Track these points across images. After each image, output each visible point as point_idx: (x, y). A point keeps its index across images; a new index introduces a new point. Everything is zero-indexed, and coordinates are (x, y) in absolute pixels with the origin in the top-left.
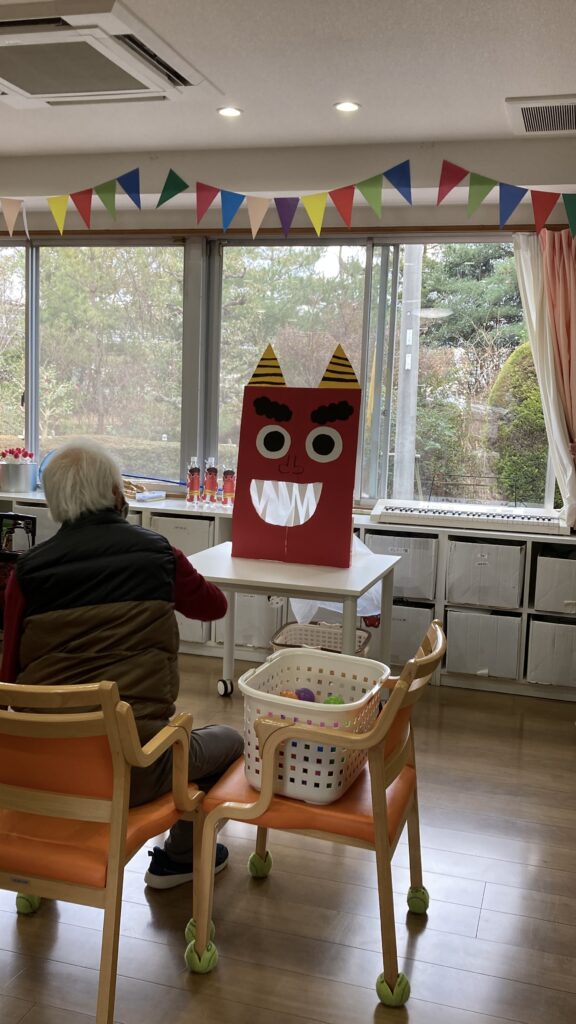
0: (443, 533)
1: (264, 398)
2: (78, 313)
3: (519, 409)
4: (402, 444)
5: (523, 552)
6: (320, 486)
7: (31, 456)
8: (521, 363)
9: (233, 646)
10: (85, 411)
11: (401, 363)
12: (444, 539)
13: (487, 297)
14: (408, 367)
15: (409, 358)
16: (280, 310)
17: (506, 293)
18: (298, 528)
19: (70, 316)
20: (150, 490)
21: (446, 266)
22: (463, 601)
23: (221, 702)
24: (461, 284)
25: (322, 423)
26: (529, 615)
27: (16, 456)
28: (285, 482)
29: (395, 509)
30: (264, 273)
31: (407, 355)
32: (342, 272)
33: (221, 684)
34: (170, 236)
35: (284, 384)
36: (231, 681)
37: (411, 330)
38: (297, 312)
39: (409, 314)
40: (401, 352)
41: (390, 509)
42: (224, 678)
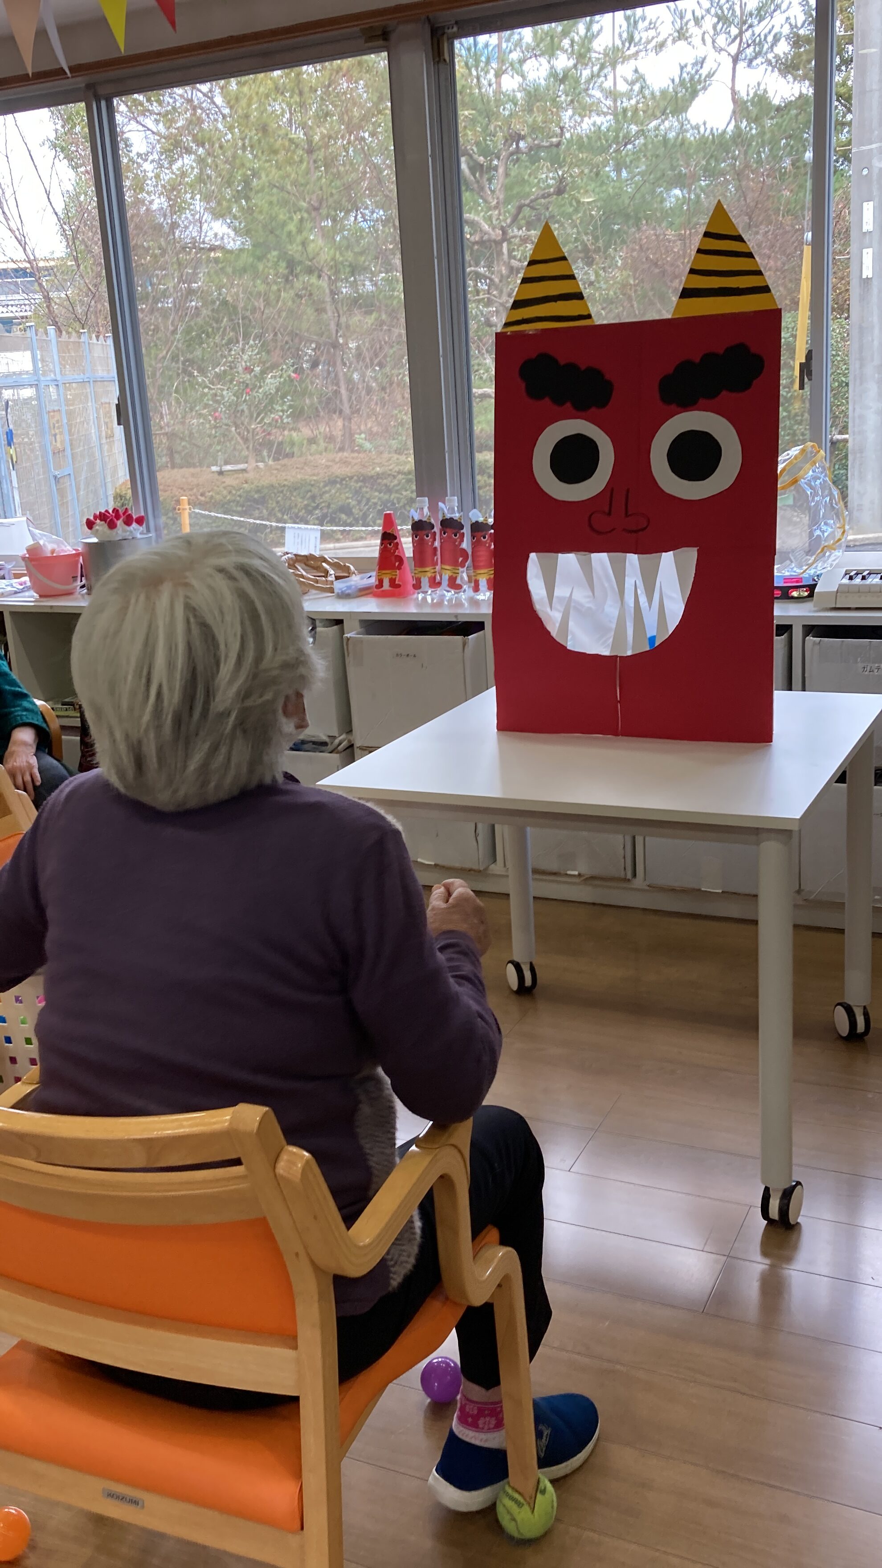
1: (543, 357)
2: (294, 249)
4: (861, 417)
6: (691, 555)
7: (140, 521)
11: (854, 267)
14: (867, 272)
15: (868, 255)
16: (632, 198)
18: (643, 658)
19: (283, 256)
20: (361, 571)
25: (687, 404)
27: (112, 525)
28: (605, 554)
29: (869, 574)
30: (600, 138)
31: (865, 251)
32: (738, 116)
33: (511, 969)
34: (356, 29)
35: (589, 316)
36: (531, 964)
37: (871, 203)
38: (663, 201)
39: (865, 172)
40: (853, 248)
41: (857, 574)
42: (516, 959)
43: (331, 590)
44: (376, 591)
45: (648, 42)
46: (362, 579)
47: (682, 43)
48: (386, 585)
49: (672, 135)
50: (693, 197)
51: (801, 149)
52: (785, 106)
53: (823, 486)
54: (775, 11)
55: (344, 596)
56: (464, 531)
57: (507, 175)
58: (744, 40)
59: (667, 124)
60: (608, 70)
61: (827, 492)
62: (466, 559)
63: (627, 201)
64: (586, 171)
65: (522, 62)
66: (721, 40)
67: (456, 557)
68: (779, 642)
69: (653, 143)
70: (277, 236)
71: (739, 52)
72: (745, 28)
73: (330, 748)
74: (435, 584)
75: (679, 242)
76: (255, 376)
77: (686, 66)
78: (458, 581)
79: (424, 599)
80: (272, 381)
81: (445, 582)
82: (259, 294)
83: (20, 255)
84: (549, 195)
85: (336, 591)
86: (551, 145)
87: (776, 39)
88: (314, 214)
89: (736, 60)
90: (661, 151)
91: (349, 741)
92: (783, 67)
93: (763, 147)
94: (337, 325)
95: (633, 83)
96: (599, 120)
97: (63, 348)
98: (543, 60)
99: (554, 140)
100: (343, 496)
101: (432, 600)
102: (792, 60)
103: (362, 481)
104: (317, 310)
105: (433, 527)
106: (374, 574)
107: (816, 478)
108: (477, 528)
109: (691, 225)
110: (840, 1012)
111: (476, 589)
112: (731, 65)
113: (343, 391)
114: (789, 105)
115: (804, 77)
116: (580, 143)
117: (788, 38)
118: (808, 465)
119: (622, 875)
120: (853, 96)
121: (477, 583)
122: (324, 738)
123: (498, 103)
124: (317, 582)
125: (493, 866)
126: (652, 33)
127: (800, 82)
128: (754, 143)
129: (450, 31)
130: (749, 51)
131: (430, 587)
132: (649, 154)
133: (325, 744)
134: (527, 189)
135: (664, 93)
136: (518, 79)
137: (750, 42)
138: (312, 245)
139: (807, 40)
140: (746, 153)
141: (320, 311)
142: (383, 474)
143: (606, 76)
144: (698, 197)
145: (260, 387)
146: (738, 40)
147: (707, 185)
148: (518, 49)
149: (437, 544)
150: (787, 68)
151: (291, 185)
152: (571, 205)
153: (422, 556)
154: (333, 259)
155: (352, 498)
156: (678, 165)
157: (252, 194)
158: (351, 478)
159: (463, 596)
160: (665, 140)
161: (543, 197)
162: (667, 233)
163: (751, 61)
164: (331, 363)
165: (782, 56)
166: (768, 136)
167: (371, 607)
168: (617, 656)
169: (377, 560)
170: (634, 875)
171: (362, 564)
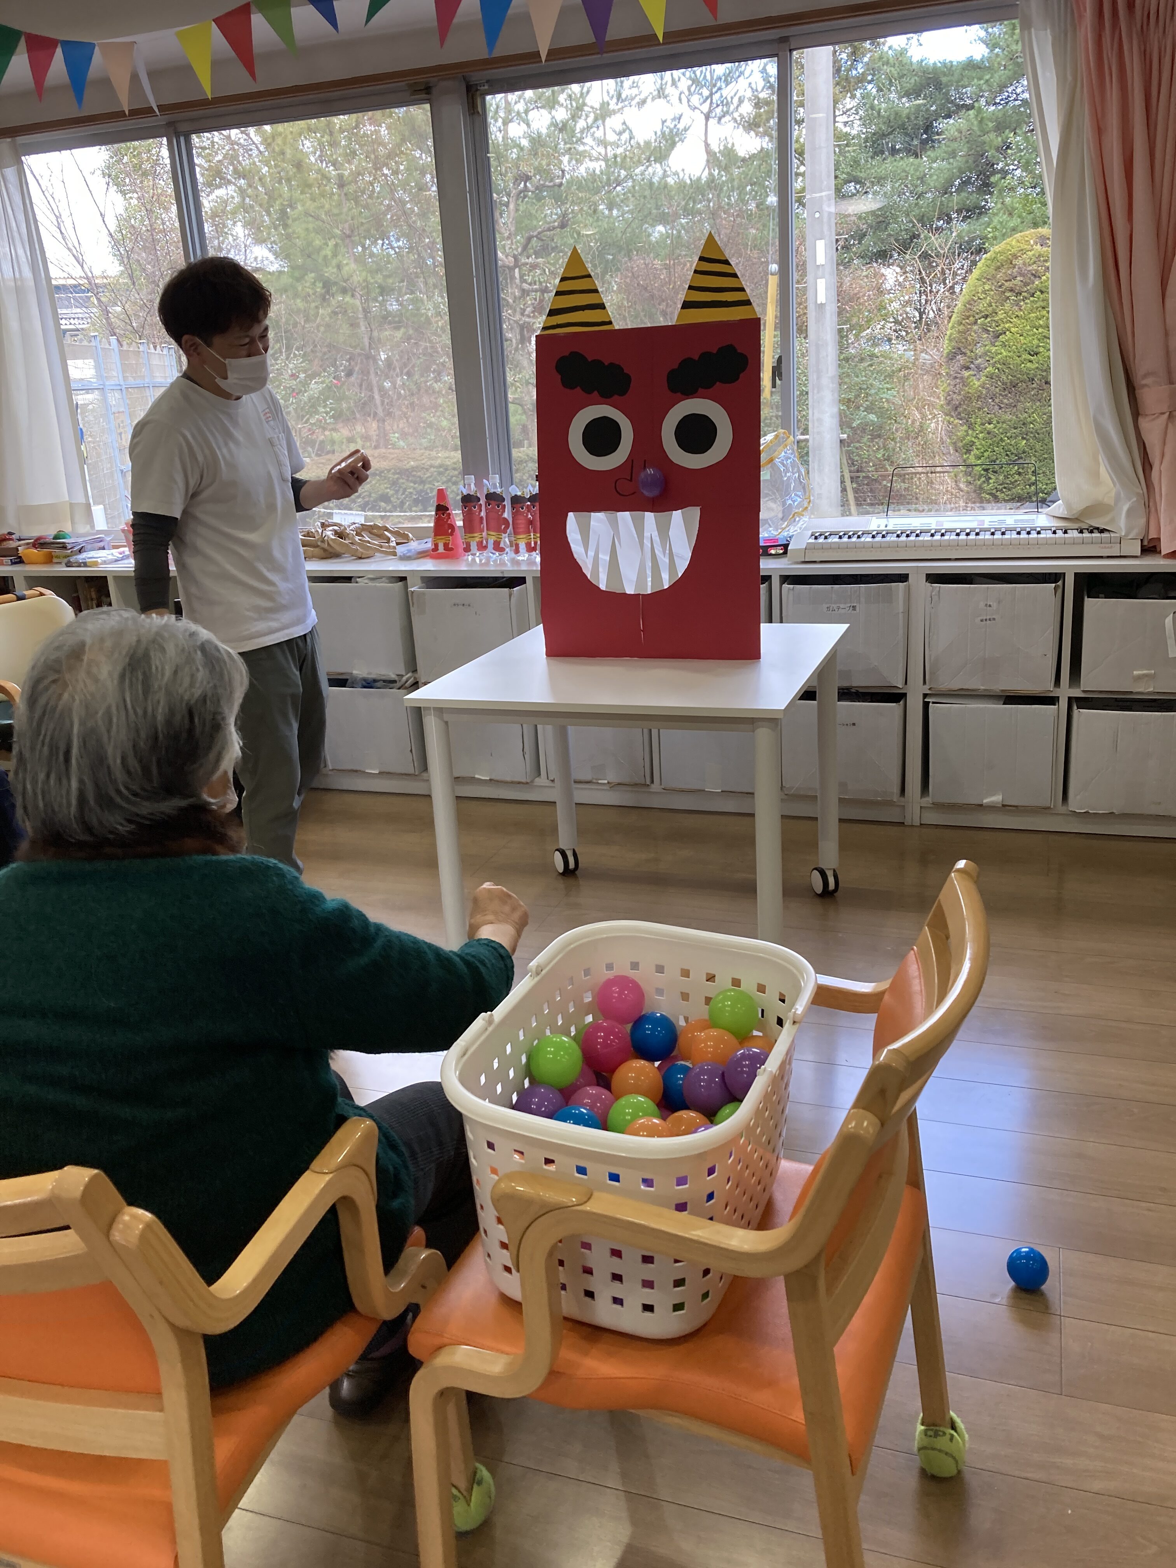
0: (917, 570)
1: (574, 354)
2: (330, 272)
3: (994, 349)
4: (819, 420)
5: (1060, 591)
6: (695, 512)
8: (994, 277)
9: (570, 782)
10: (358, 416)
11: (810, 294)
12: (918, 583)
13: (932, 182)
14: (821, 298)
15: (821, 284)
16: (624, 233)
17: (961, 171)
18: (659, 596)
19: (320, 277)
20: (418, 538)
21: (867, 138)
22: (956, 684)
23: (560, 884)
24: (890, 165)
25: (689, 392)
26: (1070, 699)
28: (628, 513)
29: (830, 535)
30: (595, 180)
31: (819, 281)
32: (711, 165)
33: (558, 855)
34: (403, 83)
35: (610, 323)
36: (574, 850)
37: (823, 241)
38: (649, 235)
39: (817, 215)
40: (810, 278)
41: (820, 535)
42: (562, 846)
43: (395, 554)
44: (433, 554)
45: (633, 99)
46: (419, 544)
47: (662, 101)
48: (441, 549)
49: (656, 180)
50: (675, 232)
51: (764, 194)
52: (749, 158)
53: (793, 465)
54: (739, 76)
55: (405, 558)
56: (505, 503)
57: (517, 210)
58: (714, 101)
59: (650, 170)
60: (600, 122)
61: (796, 470)
62: (507, 527)
63: (620, 235)
64: (585, 208)
65: (526, 112)
66: (695, 100)
67: (499, 525)
68: (763, 587)
69: (640, 185)
70: (314, 260)
71: (710, 111)
72: (714, 90)
73: (398, 685)
74: (482, 547)
75: (664, 271)
76: (300, 382)
77: (665, 121)
78: (502, 545)
79: (474, 560)
80: (316, 386)
81: (491, 546)
82: (299, 311)
83: (77, 272)
84: (554, 228)
85: (398, 554)
86: (555, 185)
87: (741, 101)
88: (347, 241)
89: (707, 117)
90: (647, 193)
91: (415, 678)
92: (746, 124)
93: (733, 191)
94: (370, 339)
95: (620, 134)
96: (592, 165)
97: (123, 355)
98: (544, 112)
99: (558, 181)
100: (382, 486)
101: (481, 561)
102: (754, 119)
103: (398, 473)
104: (352, 325)
105: (479, 499)
106: (430, 540)
107: (787, 458)
108: (516, 500)
109: (676, 255)
110: (816, 875)
111: (517, 551)
112: (704, 121)
113: (377, 397)
114: (753, 157)
115: (766, 133)
116: (579, 184)
117: (750, 99)
118: (781, 447)
119: (643, 782)
120: (806, 151)
121: (517, 546)
122: (393, 677)
123: (507, 147)
124: (381, 547)
125: (537, 779)
126: (635, 91)
127: (761, 137)
128: (725, 188)
129: (482, 88)
130: (718, 110)
131: (478, 550)
132: (637, 195)
133: (394, 682)
134: (535, 223)
135: (648, 143)
136: (524, 126)
137: (719, 102)
138: (346, 268)
139: (767, 103)
140: (719, 195)
141: (354, 325)
142: (417, 467)
143: (598, 127)
144: (679, 232)
145: (306, 391)
146: (709, 101)
147: (687, 223)
148: (522, 101)
149: (483, 514)
150: (751, 125)
151: (326, 215)
152: (572, 237)
153: (470, 526)
154: (365, 280)
155: (390, 488)
156: (662, 205)
157: (290, 222)
158: (389, 471)
159: (506, 558)
160: (651, 184)
161: (549, 230)
162: (655, 262)
163: (720, 119)
164: (365, 372)
165: (745, 115)
166: (736, 183)
167: (429, 566)
168: (639, 595)
169: (432, 530)
170: (652, 782)
171: (420, 534)
